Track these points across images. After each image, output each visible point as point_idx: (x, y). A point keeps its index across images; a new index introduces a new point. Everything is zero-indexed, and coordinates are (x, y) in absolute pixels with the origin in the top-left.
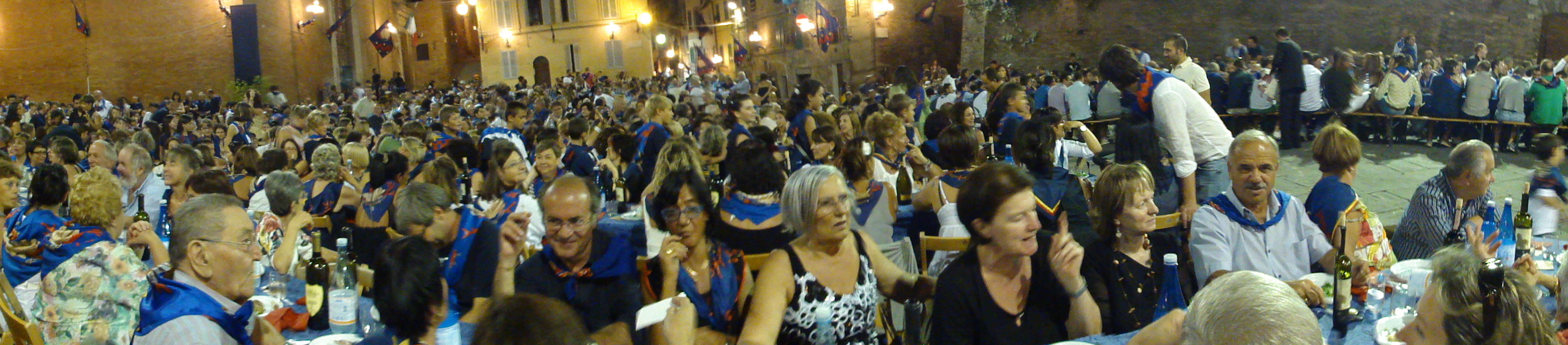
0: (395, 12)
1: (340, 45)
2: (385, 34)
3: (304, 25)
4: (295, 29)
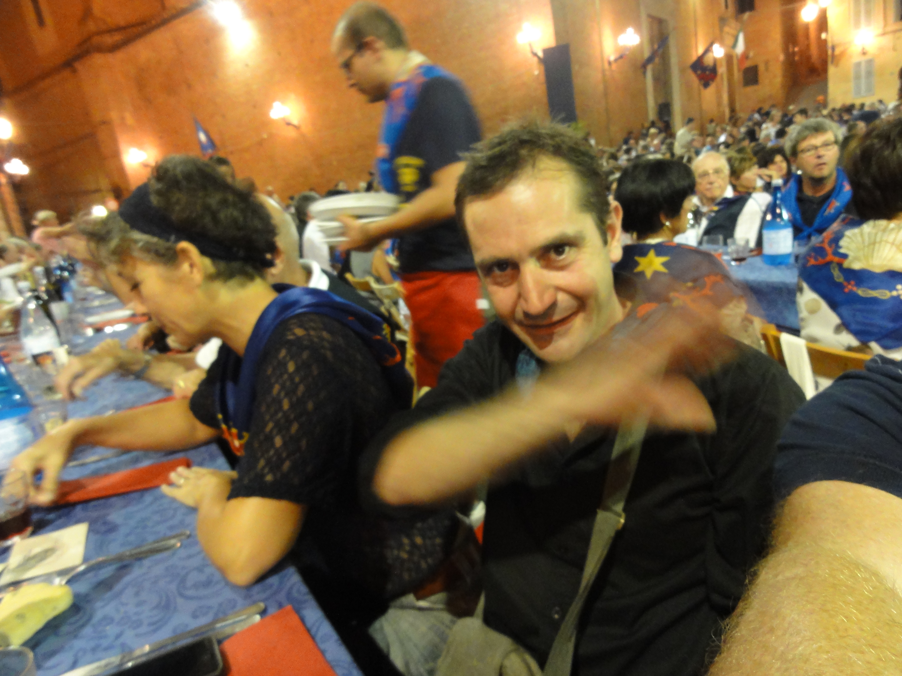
0: (721, 30)
1: (657, 79)
2: (708, 60)
3: (616, 60)
4: (606, 66)
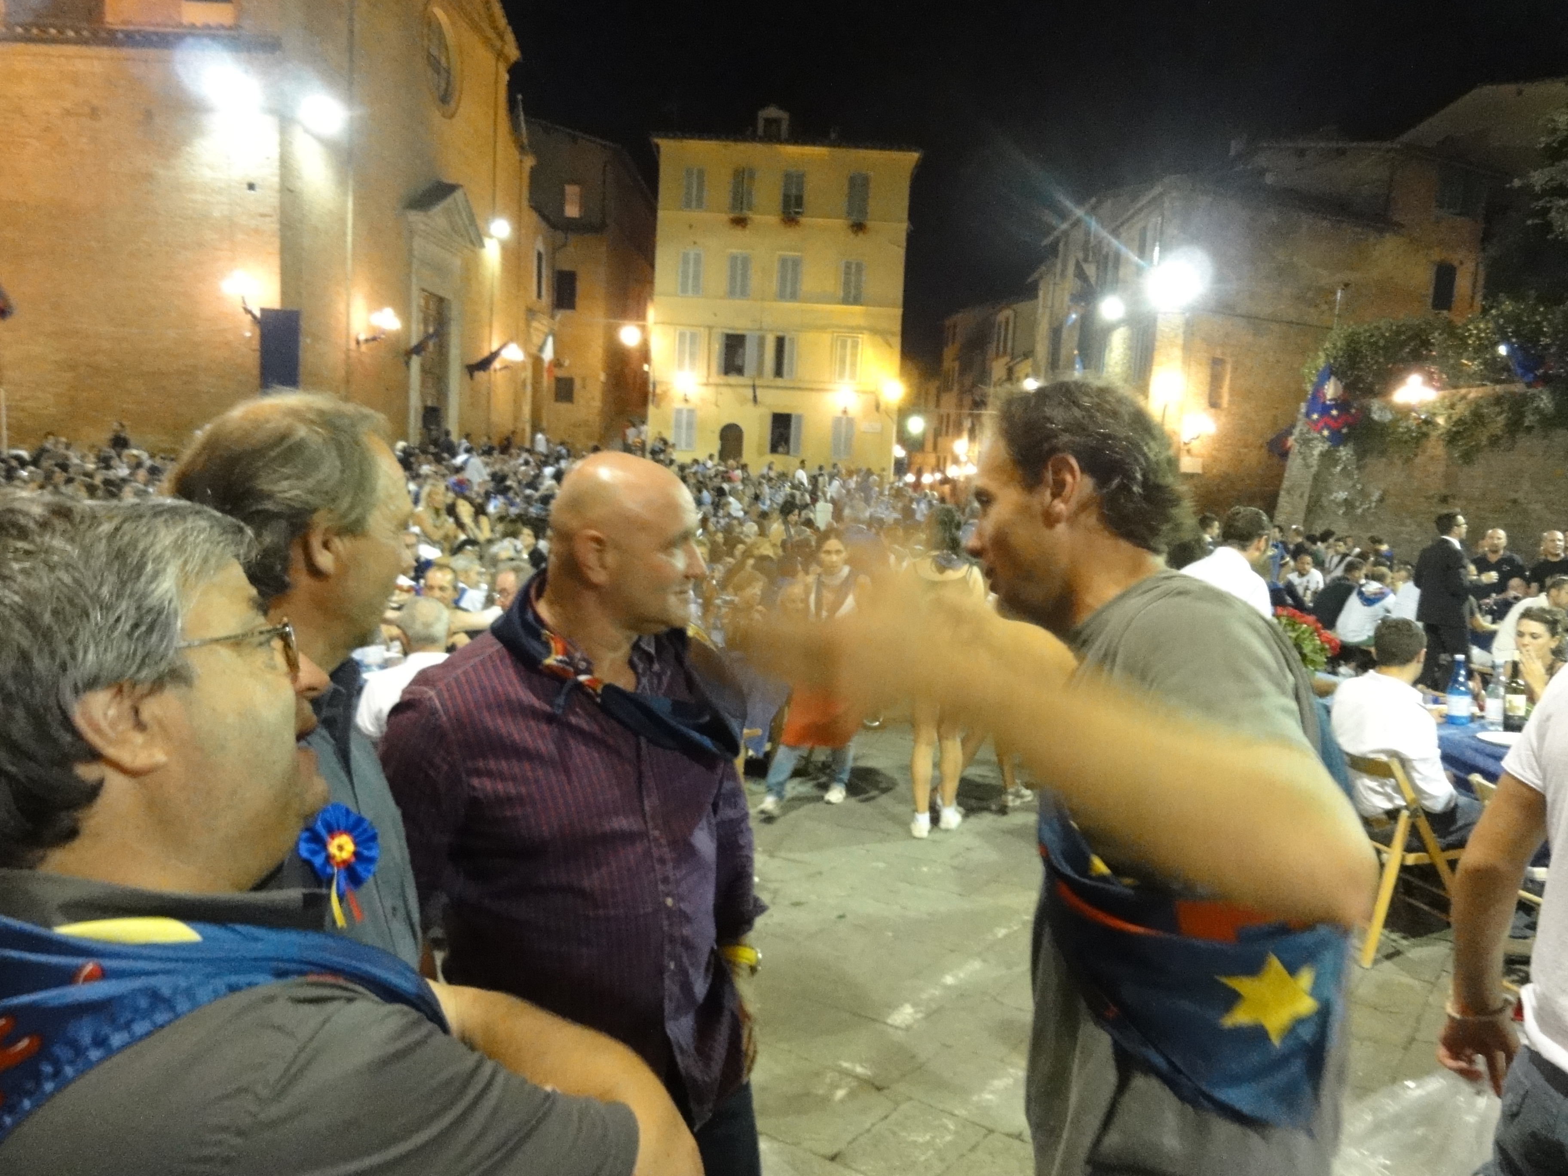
1: (427, 373)
3: (367, 341)
4: (353, 344)
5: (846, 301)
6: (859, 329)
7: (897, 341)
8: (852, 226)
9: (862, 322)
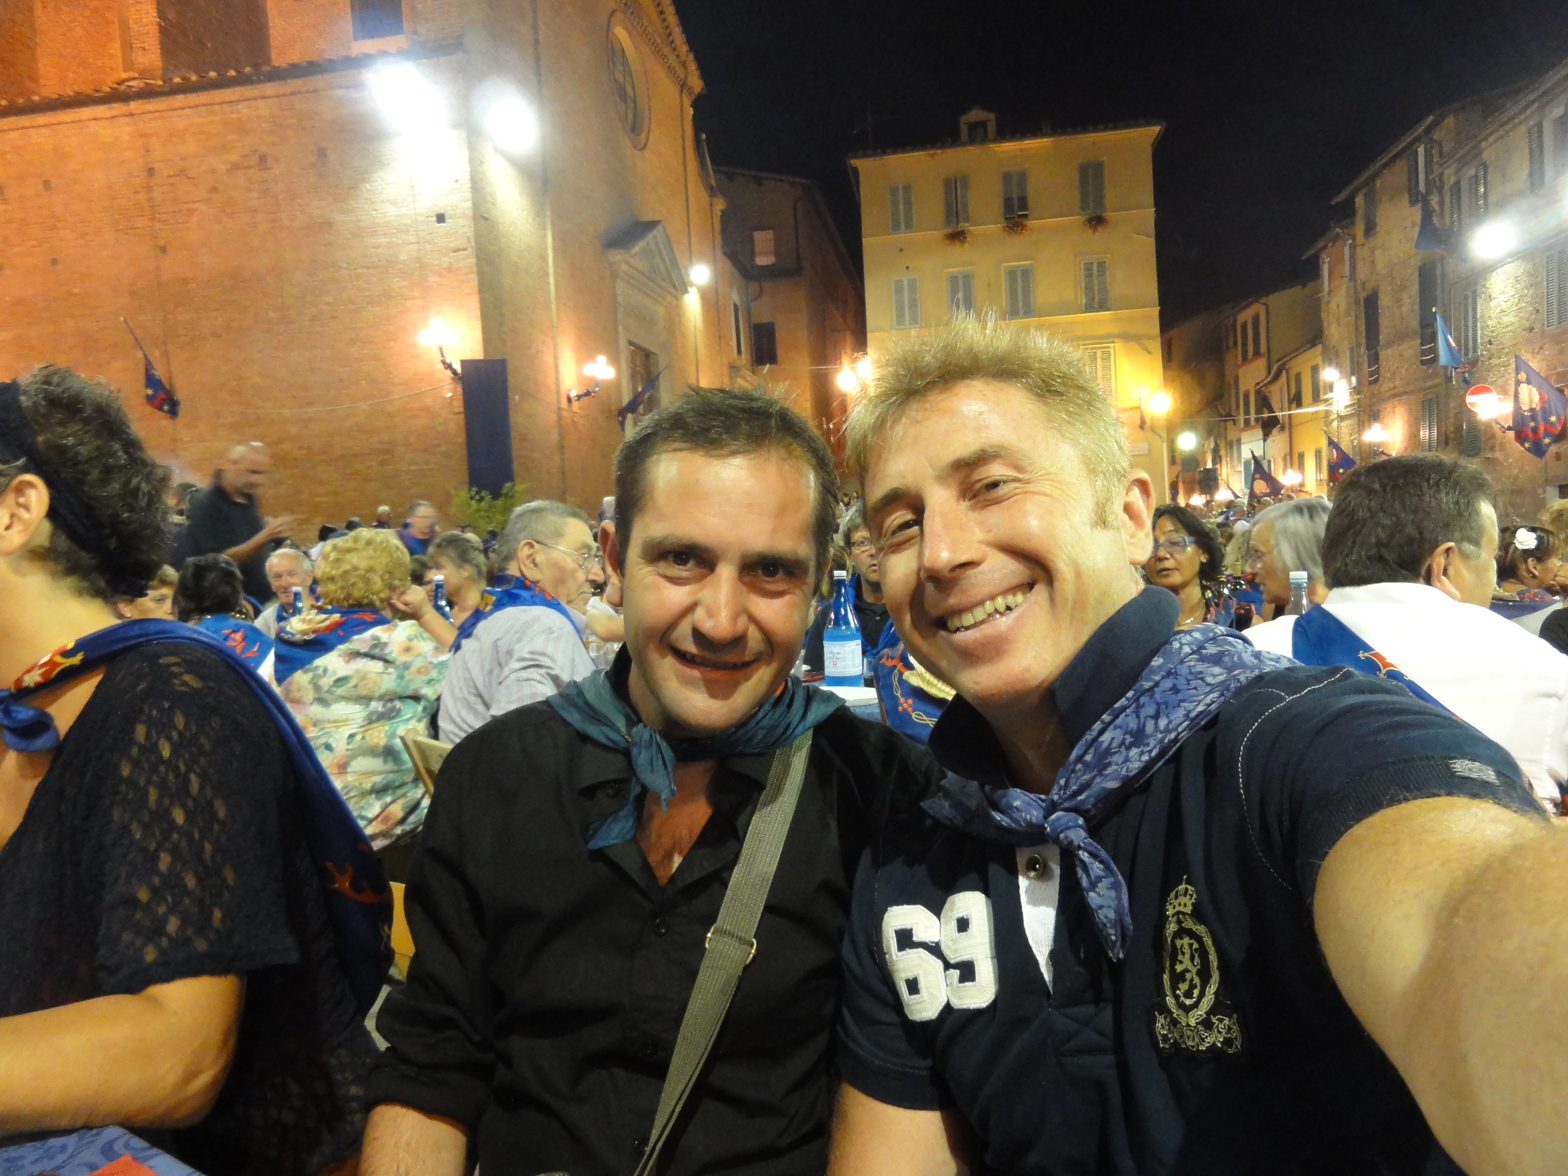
3: (579, 397)
4: (564, 403)
5: (1090, 308)
6: (1109, 338)
7: (1156, 346)
8: (1090, 221)
9: (1112, 329)
